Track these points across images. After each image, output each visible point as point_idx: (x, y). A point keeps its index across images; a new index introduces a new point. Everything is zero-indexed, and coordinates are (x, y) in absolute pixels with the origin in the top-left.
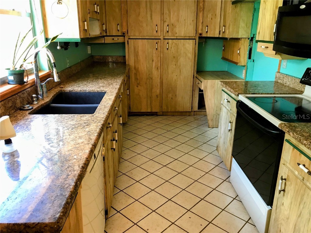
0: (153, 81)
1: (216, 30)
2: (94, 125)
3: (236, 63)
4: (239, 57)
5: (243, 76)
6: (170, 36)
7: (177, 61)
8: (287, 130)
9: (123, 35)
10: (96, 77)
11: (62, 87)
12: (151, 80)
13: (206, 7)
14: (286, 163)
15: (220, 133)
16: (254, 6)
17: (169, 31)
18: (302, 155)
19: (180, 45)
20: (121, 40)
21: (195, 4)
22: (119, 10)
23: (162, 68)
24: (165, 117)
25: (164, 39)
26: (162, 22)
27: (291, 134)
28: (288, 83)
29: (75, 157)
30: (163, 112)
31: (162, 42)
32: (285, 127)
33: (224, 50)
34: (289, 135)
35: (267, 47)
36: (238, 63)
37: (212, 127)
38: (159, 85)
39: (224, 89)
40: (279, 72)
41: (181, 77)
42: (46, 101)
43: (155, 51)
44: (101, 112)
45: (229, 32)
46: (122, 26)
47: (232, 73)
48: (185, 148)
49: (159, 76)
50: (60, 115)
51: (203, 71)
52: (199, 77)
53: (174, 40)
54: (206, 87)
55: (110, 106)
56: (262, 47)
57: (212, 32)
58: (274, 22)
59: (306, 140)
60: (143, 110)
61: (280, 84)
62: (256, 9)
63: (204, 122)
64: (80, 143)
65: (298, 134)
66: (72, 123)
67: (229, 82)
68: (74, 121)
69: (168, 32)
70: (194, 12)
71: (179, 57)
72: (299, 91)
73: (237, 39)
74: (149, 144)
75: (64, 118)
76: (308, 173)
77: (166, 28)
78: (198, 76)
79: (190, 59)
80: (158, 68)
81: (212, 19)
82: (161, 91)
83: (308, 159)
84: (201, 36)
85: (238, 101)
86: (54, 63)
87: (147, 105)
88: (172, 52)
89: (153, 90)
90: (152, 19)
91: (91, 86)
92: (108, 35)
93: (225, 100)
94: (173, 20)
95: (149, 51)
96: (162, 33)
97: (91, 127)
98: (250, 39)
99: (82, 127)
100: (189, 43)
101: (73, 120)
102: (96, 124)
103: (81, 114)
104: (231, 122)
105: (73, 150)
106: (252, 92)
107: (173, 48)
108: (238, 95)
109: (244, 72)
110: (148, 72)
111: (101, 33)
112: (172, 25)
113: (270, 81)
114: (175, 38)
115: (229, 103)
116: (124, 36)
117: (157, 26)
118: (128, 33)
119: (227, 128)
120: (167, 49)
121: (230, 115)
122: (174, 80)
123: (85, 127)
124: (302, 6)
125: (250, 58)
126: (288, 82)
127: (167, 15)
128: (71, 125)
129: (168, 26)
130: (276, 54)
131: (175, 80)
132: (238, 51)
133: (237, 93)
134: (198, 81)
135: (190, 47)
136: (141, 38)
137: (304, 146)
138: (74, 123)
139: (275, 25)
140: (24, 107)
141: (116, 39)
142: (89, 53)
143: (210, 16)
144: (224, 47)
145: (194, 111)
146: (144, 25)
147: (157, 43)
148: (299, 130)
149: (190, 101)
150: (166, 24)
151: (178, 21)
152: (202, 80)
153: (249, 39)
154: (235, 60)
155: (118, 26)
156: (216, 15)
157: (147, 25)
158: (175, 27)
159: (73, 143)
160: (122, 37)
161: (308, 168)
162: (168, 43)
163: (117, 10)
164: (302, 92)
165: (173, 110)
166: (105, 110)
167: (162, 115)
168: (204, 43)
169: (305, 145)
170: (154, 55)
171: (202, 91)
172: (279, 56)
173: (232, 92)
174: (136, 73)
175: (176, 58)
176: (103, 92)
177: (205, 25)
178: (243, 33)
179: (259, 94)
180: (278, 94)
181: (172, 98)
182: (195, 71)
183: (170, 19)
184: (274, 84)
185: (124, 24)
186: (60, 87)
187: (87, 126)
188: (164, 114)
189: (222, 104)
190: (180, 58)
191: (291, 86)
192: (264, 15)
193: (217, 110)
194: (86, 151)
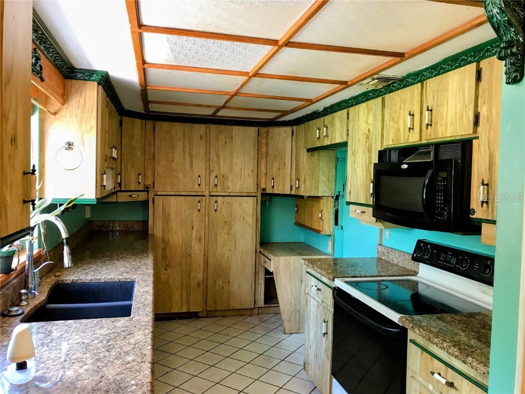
0: (192, 259)
1: (286, 184)
2: (140, 333)
3: (318, 232)
4: (321, 222)
5: (329, 250)
6: (219, 191)
7: (231, 228)
8: (411, 325)
9: (146, 190)
10: (108, 257)
11: (59, 276)
12: (189, 258)
13: (270, 152)
14: (414, 376)
15: (309, 340)
16: (336, 155)
17: (218, 186)
18: (435, 360)
19: (234, 204)
20: (142, 196)
21: (254, 148)
22: (141, 154)
23: (207, 239)
24: (211, 320)
25: (210, 196)
26: (208, 172)
27: (416, 330)
28: (395, 261)
29: (133, 382)
30: (208, 311)
31: (207, 201)
32: (407, 321)
33: (297, 211)
34: (414, 332)
35: (364, 212)
36: (321, 231)
37: (289, 333)
38: (202, 267)
39: (309, 270)
40: (380, 245)
41: (237, 251)
42: (42, 300)
43: (196, 213)
44: (141, 313)
45: (305, 188)
46: (145, 176)
47: (311, 245)
48: (252, 371)
49: (203, 251)
50: (77, 321)
51: (269, 243)
52: (265, 253)
53: (225, 197)
54: (277, 268)
55: (151, 303)
56: (357, 211)
57: (280, 186)
58: (369, 181)
59: (437, 338)
60: (175, 310)
61: (385, 261)
62: (339, 160)
63: (276, 325)
64: (130, 362)
65: (426, 331)
66: (102, 332)
67: (315, 260)
68: (105, 329)
69: (216, 185)
70: (254, 159)
71: (233, 223)
72: (412, 271)
73: (317, 198)
74: (193, 369)
75: (87, 325)
76: (446, 384)
77: (213, 181)
78: (262, 250)
79: (250, 225)
80: (200, 240)
81: (279, 169)
82: (205, 276)
83: (443, 365)
84: (265, 192)
85: (334, 288)
86: (66, 238)
87: (182, 301)
88: (222, 215)
89: (192, 275)
90: (192, 166)
91: (107, 271)
92: (123, 189)
93: (314, 287)
94: (224, 169)
95: (187, 213)
96: (207, 187)
97: (136, 338)
98: (335, 198)
99: (122, 338)
100: (247, 203)
101: (102, 327)
102: (142, 332)
103: (111, 317)
104: (326, 321)
105: (124, 372)
106: (352, 275)
107: (223, 209)
108: (333, 280)
109: (330, 244)
110: (184, 245)
111: (114, 187)
112: (223, 176)
113: (371, 258)
114: (227, 194)
115: (319, 292)
116: (148, 192)
117: (199, 177)
118: (154, 187)
119: (319, 331)
120: (216, 210)
121: (323, 309)
122: (226, 258)
123: (127, 336)
124: (404, 165)
125: (336, 224)
126: (395, 259)
127: (215, 162)
128: (103, 335)
129: (216, 177)
130: (376, 222)
131: (228, 258)
132: (320, 214)
133: (332, 277)
134: (263, 257)
135: (248, 208)
136: (174, 194)
137: (435, 346)
138: (107, 332)
139: (372, 184)
140: (10, 311)
141: (135, 195)
142: (87, 217)
143: (276, 165)
144: (297, 207)
145: (259, 308)
146: (181, 175)
147: (199, 202)
148: (425, 324)
149: (251, 291)
150: (213, 175)
151: (231, 170)
152: (270, 256)
153: (333, 197)
154: (315, 227)
155: (139, 177)
156: (284, 164)
157: (184, 176)
158: (227, 179)
159: (119, 362)
160: (145, 193)
161: (445, 377)
162: (216, 202)
163: (139, 153)
164: (415, 273)
165: (225, 307)
166: (147, 309)
167: (207, 317)
168: (268, 201)
169: (437, 345)
170: (195, 219)
171: (272, 274)
172: (381, 224)
173: (323, 275)
174: (164, 247)
175: (228, 224)
176: (128, 280)
177: (269, 178)
178: (324, 189)
179: (361, 277)
180: (386, 276)
181: (223, 287)
182: (257, 242)
183: (219, 167)
184: (377, 261)
185: (149, 174)
186: (56, 276)
187: (129, 336)
188: (210, 314)
189: (308, 294)
190: (235, 223)
191: (401, 264)
192: (354, 170)
193: (295, 304)
194: (145, 373)
